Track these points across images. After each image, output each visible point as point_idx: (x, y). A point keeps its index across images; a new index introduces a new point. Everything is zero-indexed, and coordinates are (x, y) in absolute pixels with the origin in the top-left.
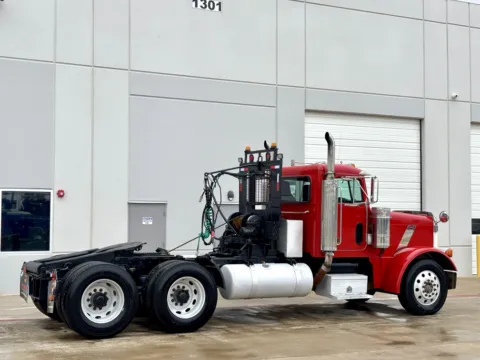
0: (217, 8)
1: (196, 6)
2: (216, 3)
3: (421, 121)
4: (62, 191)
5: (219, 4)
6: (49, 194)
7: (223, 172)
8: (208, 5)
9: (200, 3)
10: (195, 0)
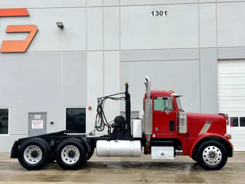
0: (164, 14)
1: (153, 15)
2: (164, 12)
4: (91, 107)
5: (166, 12)
6: (85, 108)
7: (107, 98)
8: (160, 13)
9: (155, 13)
10: (153, 12)
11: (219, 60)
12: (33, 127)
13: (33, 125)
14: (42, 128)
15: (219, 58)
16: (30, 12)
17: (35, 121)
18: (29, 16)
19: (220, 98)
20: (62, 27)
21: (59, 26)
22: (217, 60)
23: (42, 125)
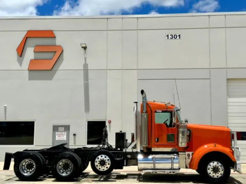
0: (178, 37)
1: (168, 38)
4: (110, 121)
5: (179, 36)
6: (105, 122)
8: (174, 37)
9: (170, 37)
10: (168, 36)
12: (57, 138)
13: (57, 136)
14: (65, 139)
15: (228, 77)
16: (56, 33)
17: (59, 133)
18: (55, 37)
19: (229, 115)
20: (85, 48)
21: (82, 47)
22: (226, 80)
23: (65, 136)
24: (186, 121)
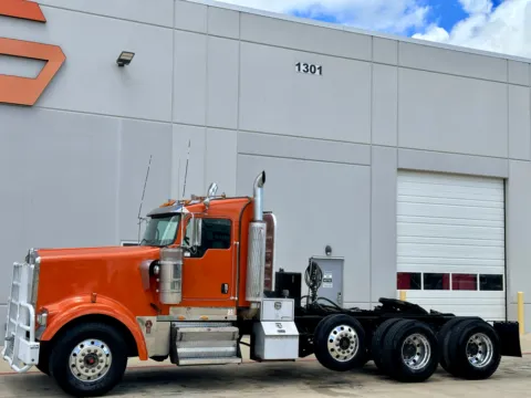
0: (318, 71)
1: (299, 70)
2: (317, 67)
3: (505, 181)
5: (320, 68)
8: (310, 69)
9: (303, 68)
10: (299, 65)
11: (400, 170)
15: (400, 167)
16: (47, 12)
18: (44, 22)
19: (399, 239)
22: (395, 170)
24: (328, 250)
